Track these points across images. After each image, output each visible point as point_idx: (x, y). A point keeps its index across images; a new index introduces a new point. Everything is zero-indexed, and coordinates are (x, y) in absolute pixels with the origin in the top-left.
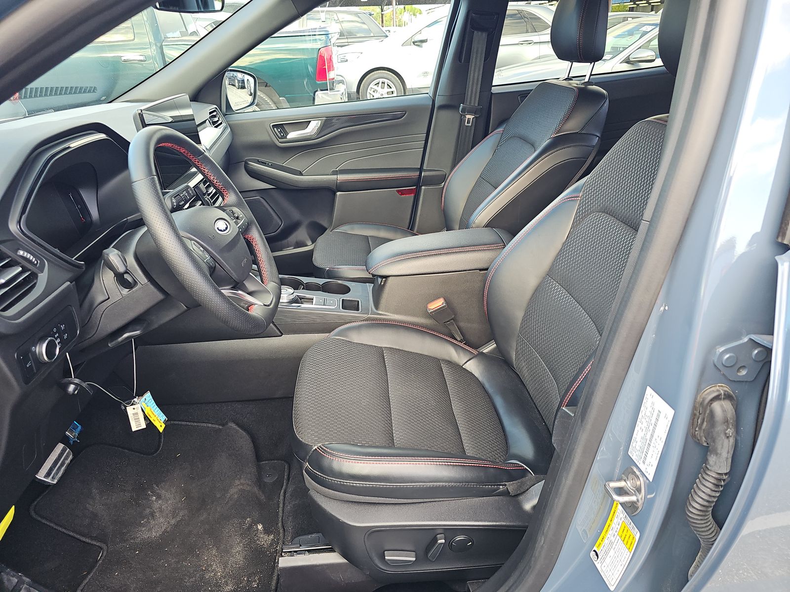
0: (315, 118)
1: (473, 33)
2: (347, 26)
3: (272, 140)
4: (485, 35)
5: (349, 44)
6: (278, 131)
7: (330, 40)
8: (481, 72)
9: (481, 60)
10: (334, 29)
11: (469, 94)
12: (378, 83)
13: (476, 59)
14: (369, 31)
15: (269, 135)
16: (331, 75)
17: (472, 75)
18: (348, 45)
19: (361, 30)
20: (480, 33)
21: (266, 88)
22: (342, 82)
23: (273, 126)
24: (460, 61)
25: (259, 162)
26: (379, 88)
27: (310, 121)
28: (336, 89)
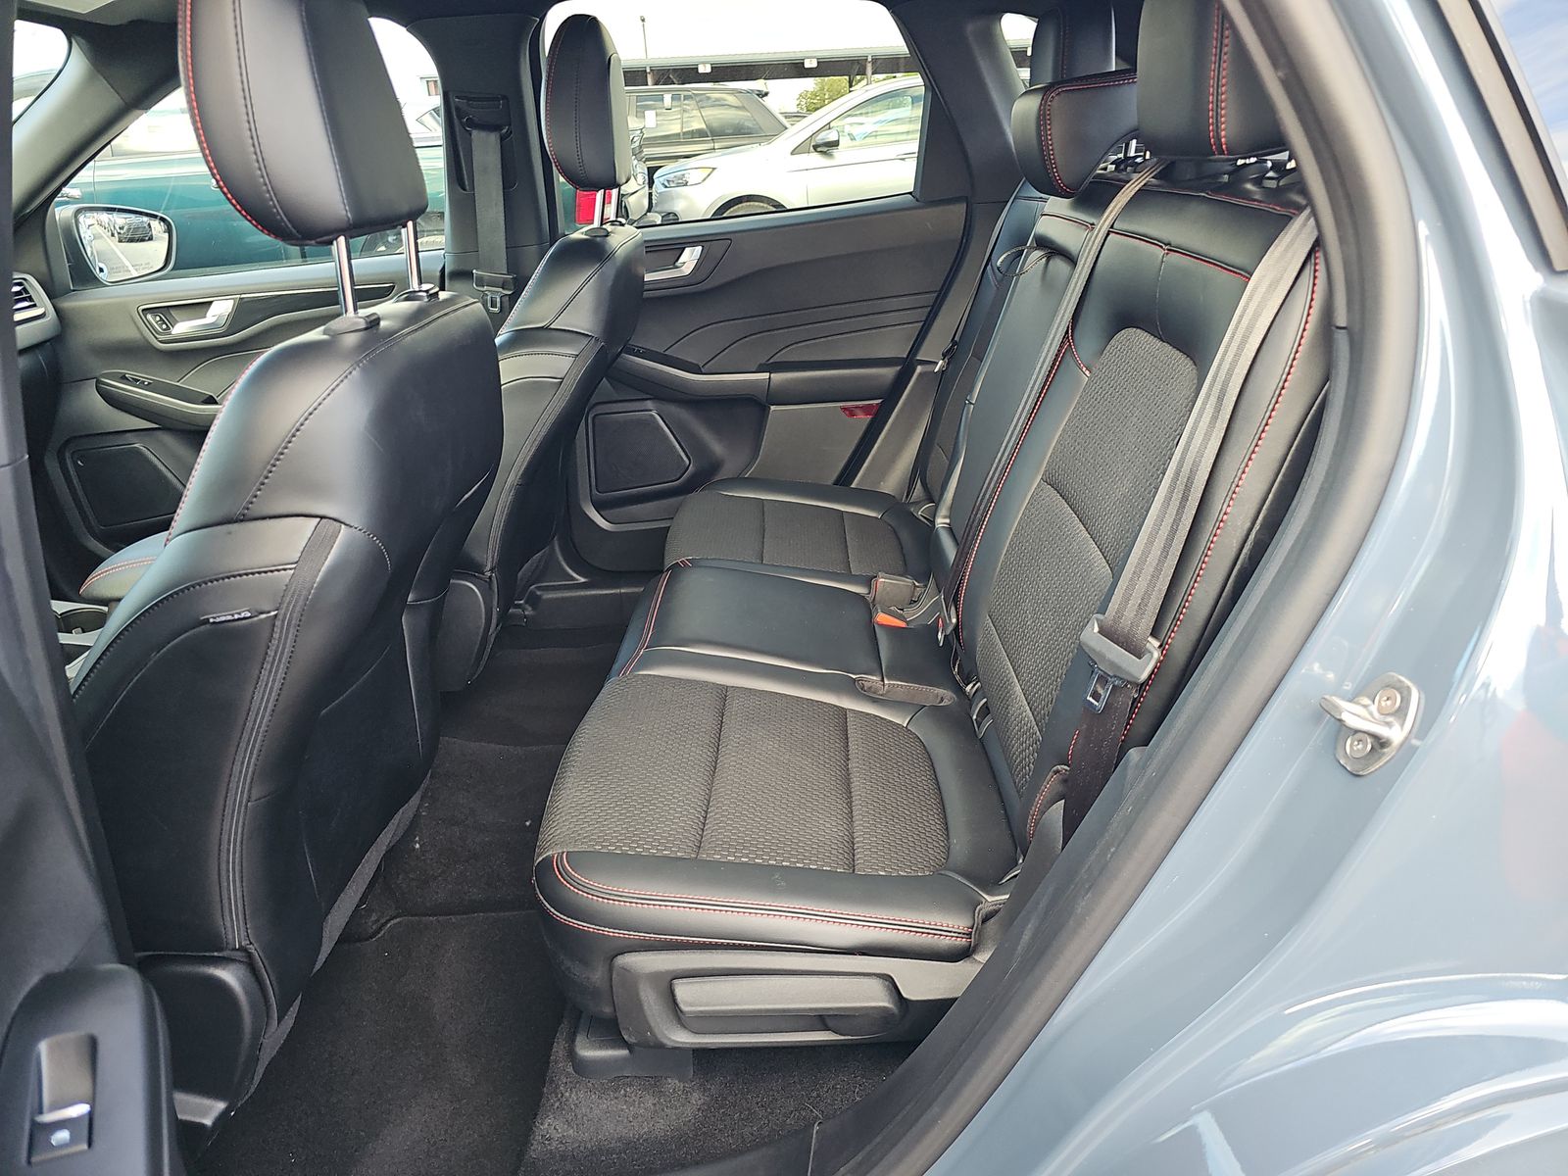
0: (223, 295)
3: (144, 337)
6: (155, 320)
15: (138, 328)
23: (143, 310)
25: (124, 378)
27: (211, 302)
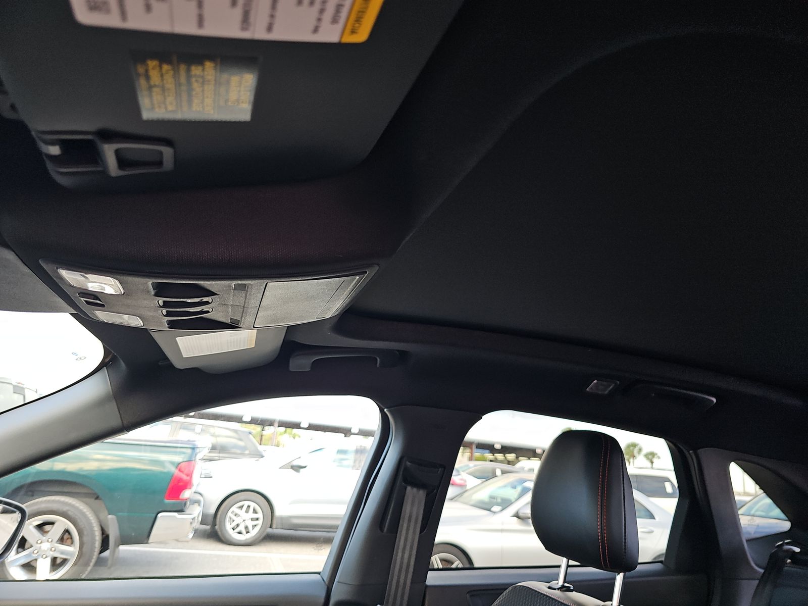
1: (406, 489)
2: (222, 441)
4: (421, 494)
5: (221, 458)
7: (196, 455)
8: (414, 552)
9: (414, 532)
10: (204, 442)
11: (394, 587)
12: (243, 506)
13: (408, 529)
14: (245, 448)
16: (186, 494)
17: (400, 554)
18: (219, 460)
19: (236, 446)
20: (415, 490)
21: (96, 501)
22: (198, 502)
24: (381, 529)
26: (242, 512)
28: (187, 511)
